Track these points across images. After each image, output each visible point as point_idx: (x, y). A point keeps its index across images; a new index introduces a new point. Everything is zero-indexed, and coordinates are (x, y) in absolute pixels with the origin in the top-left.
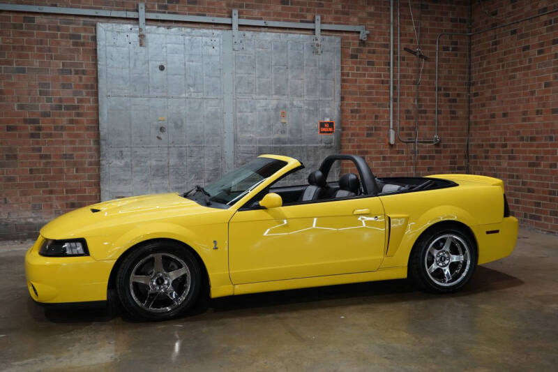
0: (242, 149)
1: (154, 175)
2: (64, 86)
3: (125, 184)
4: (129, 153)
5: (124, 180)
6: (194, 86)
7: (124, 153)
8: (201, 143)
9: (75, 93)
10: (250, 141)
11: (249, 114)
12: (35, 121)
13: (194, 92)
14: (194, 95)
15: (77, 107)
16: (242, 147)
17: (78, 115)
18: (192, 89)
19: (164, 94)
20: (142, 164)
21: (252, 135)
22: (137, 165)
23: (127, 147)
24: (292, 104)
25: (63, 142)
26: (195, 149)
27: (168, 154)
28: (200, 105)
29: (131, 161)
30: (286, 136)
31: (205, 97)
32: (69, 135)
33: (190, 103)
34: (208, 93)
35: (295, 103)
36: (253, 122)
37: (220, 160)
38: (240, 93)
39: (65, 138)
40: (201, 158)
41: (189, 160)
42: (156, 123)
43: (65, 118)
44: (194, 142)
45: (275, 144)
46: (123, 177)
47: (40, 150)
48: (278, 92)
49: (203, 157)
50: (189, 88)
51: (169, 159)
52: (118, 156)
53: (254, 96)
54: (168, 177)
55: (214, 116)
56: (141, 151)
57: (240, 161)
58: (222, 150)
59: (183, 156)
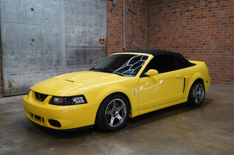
1: (30, 63)
3: (16, 68)
4: (17, 52)
5: (15, 66)
6: (47, 19)
7: (15, 52)
8: (51, 47)
10: (73, 47)
11: (72, 34)
13: (48, 23)
14: (48, 24)
16: (69, 49)
18: (47, 21)
19: (34, 23)
20: (24, 58)
21: (73, 44)
22: (21, 58)
23: (16, 49)
24: (89, 30)
26: (49, 50)
27: (36, 52)
28: (50, 29)
29: (18, 56)
30: (86, 45)
31: (52, 25)
33: (46, 28)
34: (54, 23)
35: (90, 30)
36: (73, 38)
37: (60, 55)
38: (68, 24)
40: (51, 54)
41: (46, 56)
42: (30, 37)
44: (48, 47)
45: (82, 48)
46: (14, 64)
48: (83, 25)
49: (53, 54)
50: (45, 21)
51: (37, 55)
52: (12, 53)
53: (74, 26)
54: (36, 64)
55: (57, 34)
56: (23, 51)
57: (68, 56)
58: (61, 51)
59: (43, 54)
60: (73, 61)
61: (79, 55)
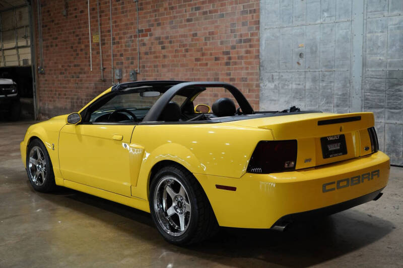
0: (371, 73)
1: (294, 97)
2: (244, 24)
3: (275, 104)
4: (278, 77)
5: (273, 100)
6: (327, 10)
7: (274, 78)
8: (332, 68)
9: (250, 29)
10: (380, 64)
11: (379, 34)
12: (227, 53)
13: (327, 17)
14: (328, 20)
15: (250, 40)
16: (370, 71)
17: (251, 46)
18: (326, 14)
19: (304, 23)
20: (286, 87)
21: (381, 58)
22: (282, 88)
23: (276, 72)
25: (242, 68)
26: (327, 73)
27: (305, 78)
28: (332, 30)
29: (278, 84)
31: (337, 21)
32: (246, 63)
33: (324, 28)
34: (339, 16)
36: (383, 43)
37: (348, 85)
38: (371, 12)
39: (243, 65)
40: (331, 82)
41: (321, 84)
42: (297, 50)
43: (244, 50)
44: (326, 66)
46: (273, 98)
47: (229, 74)
49: (333, 82)
50: (323, 14)
51: (305, 83)
52: (271, 79)
53: (386, 14)
54: (304, 99)
55: (346, 39)
56: (285, 76)
57: (368, 87)
58: (351, 74)
59: (317, 81)
60: (381, 100)
61: (397, 85)
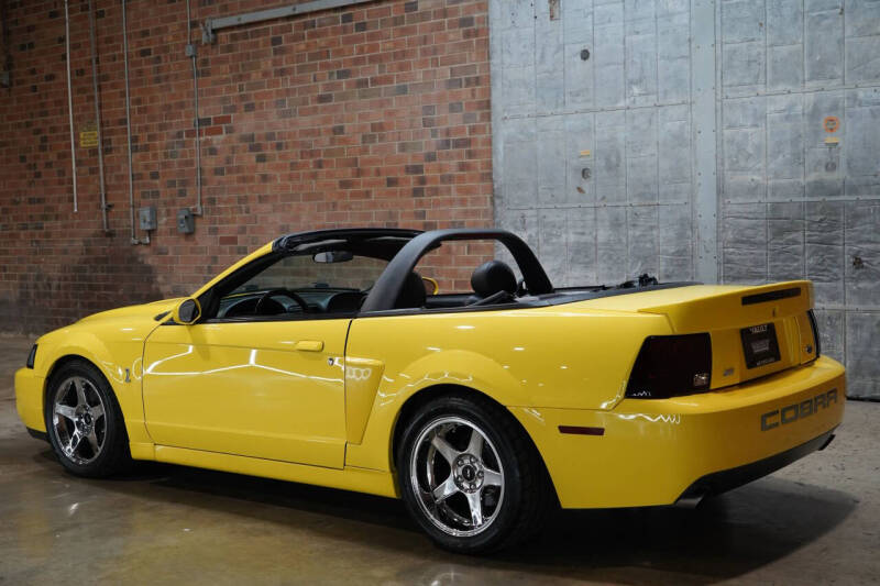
0: (735, 208)
1: (572, 261)
2: (452, 109)
4: (534, 220)
6: (639, 82)
7: (527, 220)
8: (653, 199)
9: (467, 118)
10: (753, 190)
11: (750, 130)
12: (417, 169)
13: (640, 95)
14: (640, 101)
15: (468, 142)
16: (735, 205)
17: (471, 155)
18: (636, 90)
19: (590, 105)
20: (554, 240)
21: (755, 177)
22: (546, 241)
23: (531, 208)
24: (854, 98)
25: (451, 202)
26: (644, 210)
27: (595, 219)
28: (650, 122)
29: (537, 234)
30: (840, 174)
31: (661, 102)
32: (459, 190)
33: (633, 118)
34: (666, 92)
35: (861, 95)
36: (758, 148)
37: (689, 233)
38: (731, 86)
39: (454, 195)
40: (652, 228)
41: (631, 233)
42: (575, 162)
43: (454, 162)
44: (641, 195)
45: (811, 195)
47: (423, 215)
48: (815, 76)
49: (657, 227)
50: (631, 88)
51: (597, 230)
52: (519, 224)
53: (761, 89)
54: (594, 265)
55: (679, 139)
56: (552, 217)
57: (730, 236)
58: (693, 211)
59: (620, 225)
60: (757, 264)
61: (789, 231)
